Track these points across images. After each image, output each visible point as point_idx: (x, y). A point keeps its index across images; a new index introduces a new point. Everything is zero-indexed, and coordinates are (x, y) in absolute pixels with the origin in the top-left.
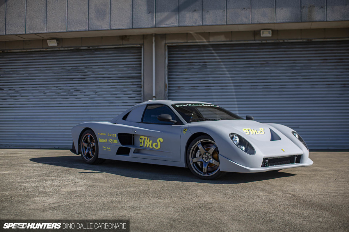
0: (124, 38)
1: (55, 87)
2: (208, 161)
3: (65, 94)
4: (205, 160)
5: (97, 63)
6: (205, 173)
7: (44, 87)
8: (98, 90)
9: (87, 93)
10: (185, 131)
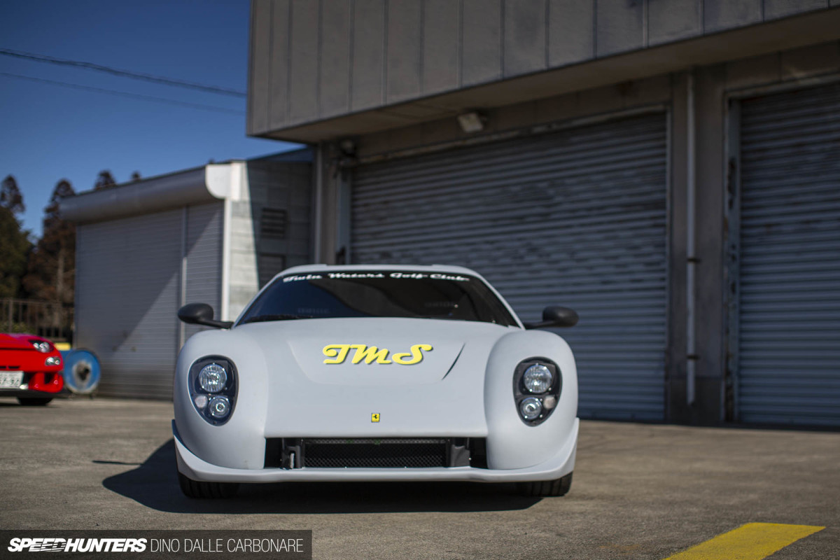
0: (626, 88)
1: (487, 242)
3: (507, 261)
5: (574, 168)
7: (468, 244)
8: (578, 246)
9: (554, 257)
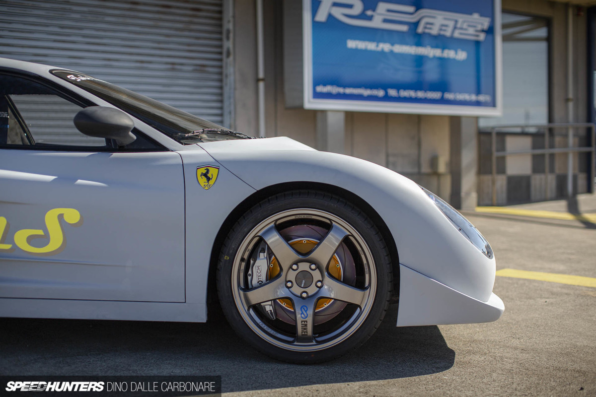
2: (312, 290)
4: (297, 290)
6: (305, 339)
10: (209, 179)
